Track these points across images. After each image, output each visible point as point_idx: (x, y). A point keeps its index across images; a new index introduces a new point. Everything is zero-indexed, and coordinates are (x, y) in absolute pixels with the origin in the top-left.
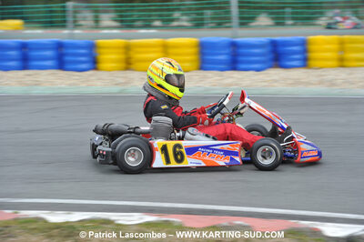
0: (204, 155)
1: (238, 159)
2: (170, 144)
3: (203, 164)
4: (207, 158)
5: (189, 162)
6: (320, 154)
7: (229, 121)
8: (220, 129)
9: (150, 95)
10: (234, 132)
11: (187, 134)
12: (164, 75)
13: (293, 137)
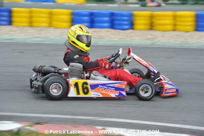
0: (102, 90)
1: (124, 93)
2: (81, 82)
3: (101, 96)
4: (104, 92)
5: (92, 94)
6: (177, 91)
7: (120, 67)
8: (113, 73)
9: (68, 49)
10: (122, 75)
11: (92, 75)
12: (76, 35)
13: (161, 79)
